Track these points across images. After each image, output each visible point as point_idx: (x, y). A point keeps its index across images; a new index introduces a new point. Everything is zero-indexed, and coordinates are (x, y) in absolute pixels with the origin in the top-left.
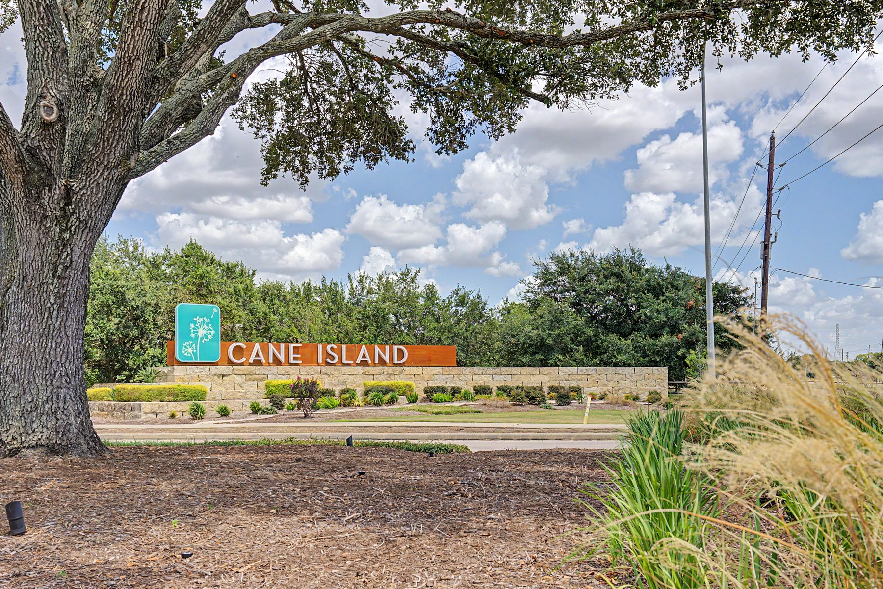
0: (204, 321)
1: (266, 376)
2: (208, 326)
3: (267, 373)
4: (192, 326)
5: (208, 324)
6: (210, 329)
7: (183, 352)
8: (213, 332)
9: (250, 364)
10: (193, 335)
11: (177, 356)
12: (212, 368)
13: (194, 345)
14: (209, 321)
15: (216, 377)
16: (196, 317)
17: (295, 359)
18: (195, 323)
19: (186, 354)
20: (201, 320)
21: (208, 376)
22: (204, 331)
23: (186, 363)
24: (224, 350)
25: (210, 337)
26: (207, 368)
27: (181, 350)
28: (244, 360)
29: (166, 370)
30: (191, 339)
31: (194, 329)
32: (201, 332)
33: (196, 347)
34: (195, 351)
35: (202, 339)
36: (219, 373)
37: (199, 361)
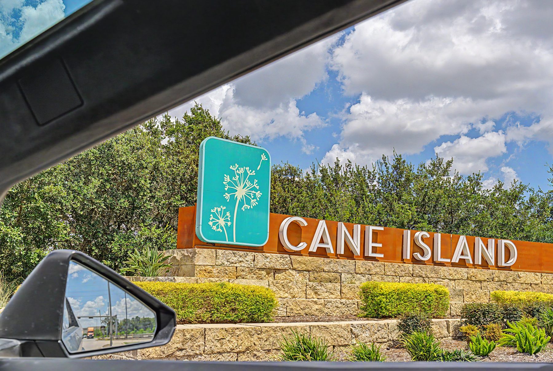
0: (246, 173)
1: (338, 275)
2: (252, 182)
3: (340, 270)
4: (227, 179)
5: (251, 179)
6: (254, 189)
7: (211, 223)
8: (258, 194)
9: (311, 254)
10: (227, 196)
11: (200, 231)
12: (259, 256)
13: (228, 214)
14: (253, 173)
15: (264, 273)
16: (233, 165)
17: (375, 250)
18: (232, 174)
19: (214, 228)
20: (242, 171)
21: (251, 271)
22: (245, 190)
23: (214, 244)
24: (275, 226)
25: (254, 202)
26: (250, 256)
27: (206, 219)
28: (302, 246)
29: (178, 255)
30: (223, 202)
31: (229, 183)
32: (240, 193)
33: (232, 218)
34: (229, 224)
35: (241, 204)
36: (268, 265)
37: (235, 243)
